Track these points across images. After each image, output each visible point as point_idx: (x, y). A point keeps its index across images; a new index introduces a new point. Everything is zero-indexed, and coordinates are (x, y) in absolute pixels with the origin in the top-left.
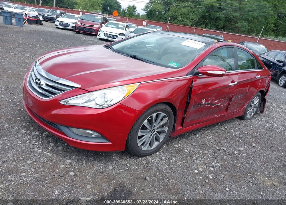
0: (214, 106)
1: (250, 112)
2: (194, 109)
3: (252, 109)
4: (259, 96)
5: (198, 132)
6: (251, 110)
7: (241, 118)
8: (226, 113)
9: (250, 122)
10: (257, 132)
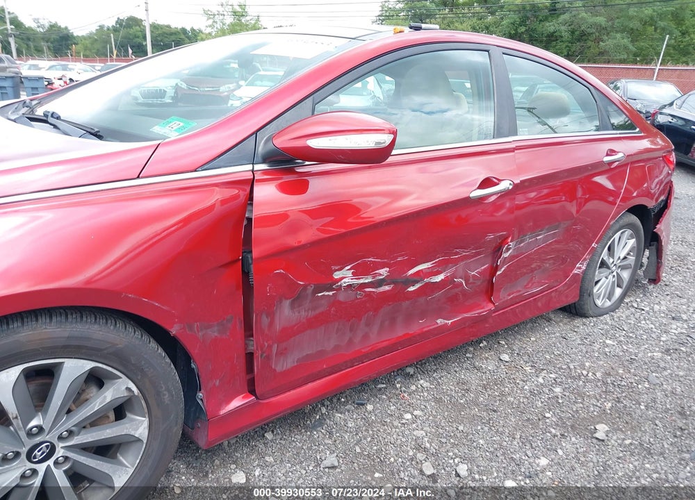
0: (417, 286)
1: (603, 288)
2: (303, 313)
3: (611, 277)
4: (630, 226)
5: (380, 389)
6: (607, 278)
7: (573, 311)
8: (491, 307)
9: (606, 324)
10: (626, 363)
